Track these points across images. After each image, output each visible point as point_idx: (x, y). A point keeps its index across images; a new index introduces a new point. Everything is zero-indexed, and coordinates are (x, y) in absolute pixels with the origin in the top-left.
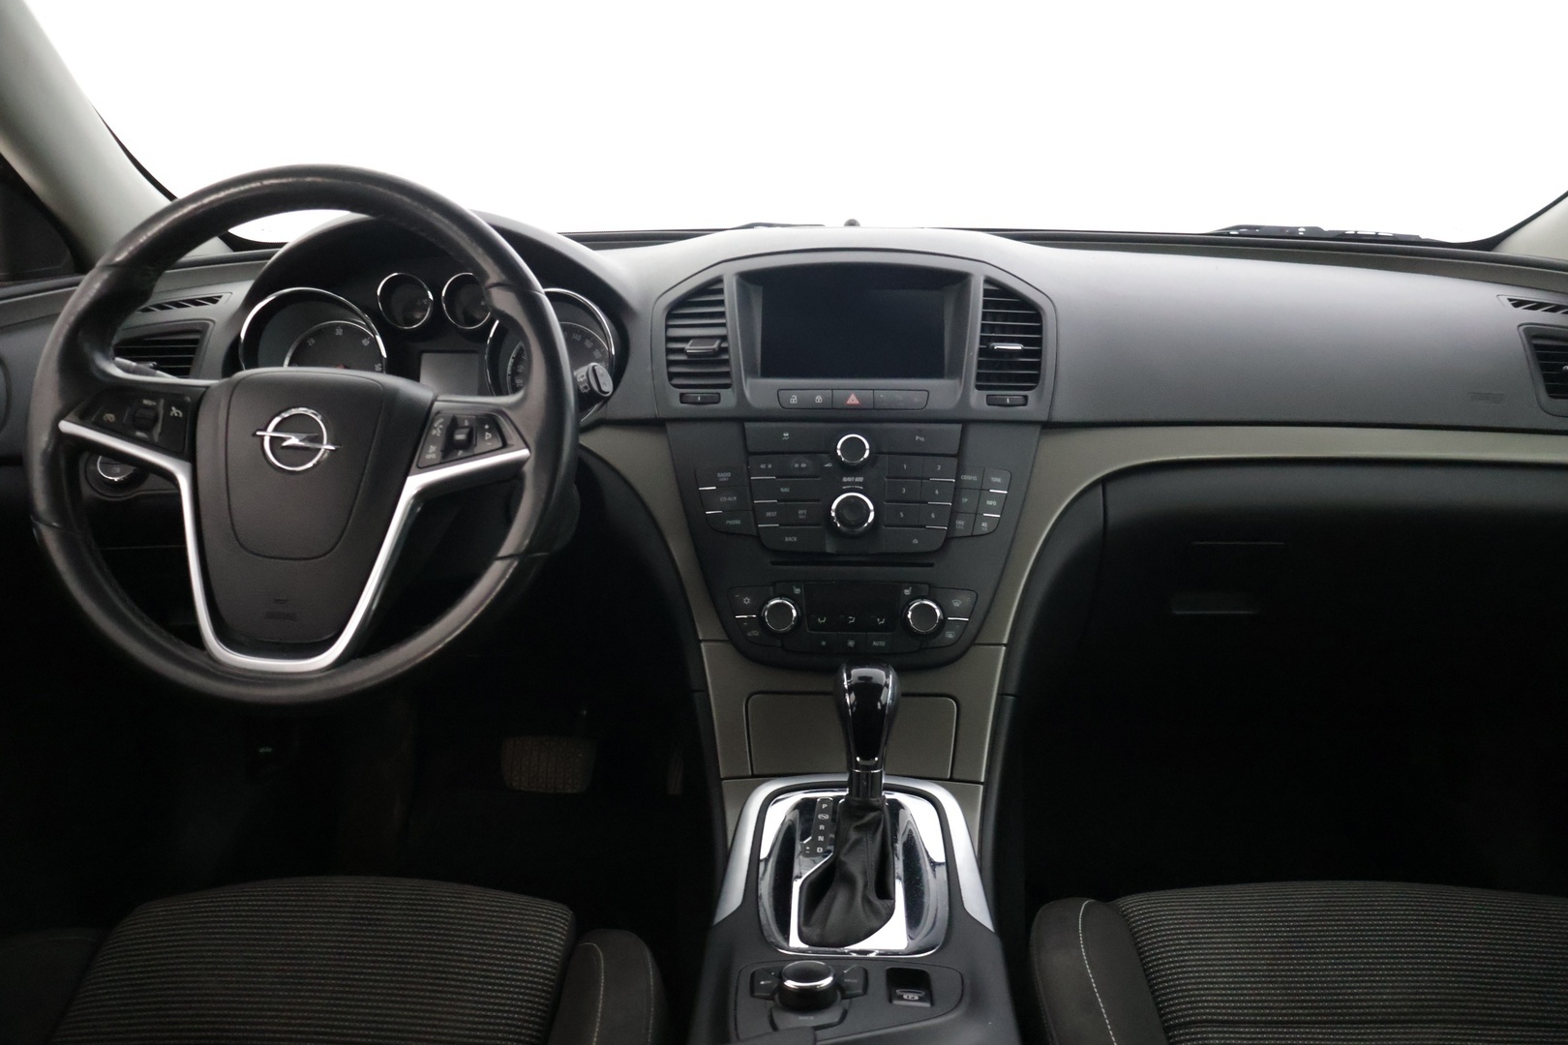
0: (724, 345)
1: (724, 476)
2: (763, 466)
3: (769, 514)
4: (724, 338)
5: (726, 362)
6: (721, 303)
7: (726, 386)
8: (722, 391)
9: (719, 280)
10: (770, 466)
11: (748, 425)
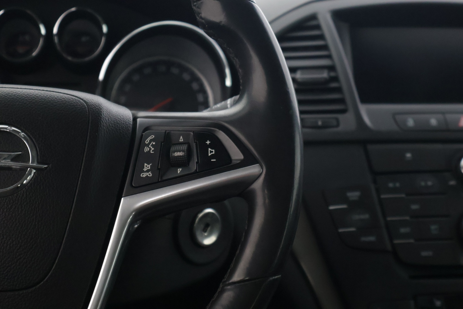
0: (333, 74)
1: (354, 195)
2: (391, 185)
3: (403, 230)
4: (331, 68)
5: (339, 90)
6: (321, 37)
7: (343, 111)
8: (340, 116)
9: (313, 17)
10: (398, 185)
11: (371, 147)
